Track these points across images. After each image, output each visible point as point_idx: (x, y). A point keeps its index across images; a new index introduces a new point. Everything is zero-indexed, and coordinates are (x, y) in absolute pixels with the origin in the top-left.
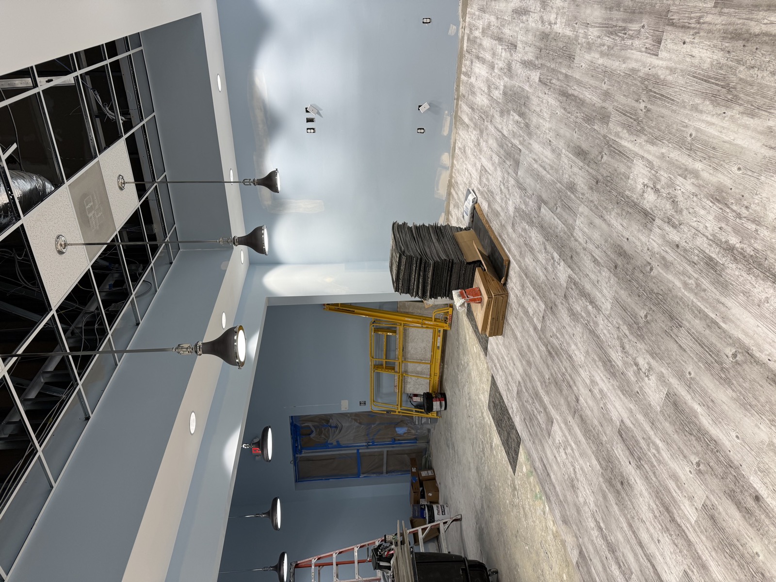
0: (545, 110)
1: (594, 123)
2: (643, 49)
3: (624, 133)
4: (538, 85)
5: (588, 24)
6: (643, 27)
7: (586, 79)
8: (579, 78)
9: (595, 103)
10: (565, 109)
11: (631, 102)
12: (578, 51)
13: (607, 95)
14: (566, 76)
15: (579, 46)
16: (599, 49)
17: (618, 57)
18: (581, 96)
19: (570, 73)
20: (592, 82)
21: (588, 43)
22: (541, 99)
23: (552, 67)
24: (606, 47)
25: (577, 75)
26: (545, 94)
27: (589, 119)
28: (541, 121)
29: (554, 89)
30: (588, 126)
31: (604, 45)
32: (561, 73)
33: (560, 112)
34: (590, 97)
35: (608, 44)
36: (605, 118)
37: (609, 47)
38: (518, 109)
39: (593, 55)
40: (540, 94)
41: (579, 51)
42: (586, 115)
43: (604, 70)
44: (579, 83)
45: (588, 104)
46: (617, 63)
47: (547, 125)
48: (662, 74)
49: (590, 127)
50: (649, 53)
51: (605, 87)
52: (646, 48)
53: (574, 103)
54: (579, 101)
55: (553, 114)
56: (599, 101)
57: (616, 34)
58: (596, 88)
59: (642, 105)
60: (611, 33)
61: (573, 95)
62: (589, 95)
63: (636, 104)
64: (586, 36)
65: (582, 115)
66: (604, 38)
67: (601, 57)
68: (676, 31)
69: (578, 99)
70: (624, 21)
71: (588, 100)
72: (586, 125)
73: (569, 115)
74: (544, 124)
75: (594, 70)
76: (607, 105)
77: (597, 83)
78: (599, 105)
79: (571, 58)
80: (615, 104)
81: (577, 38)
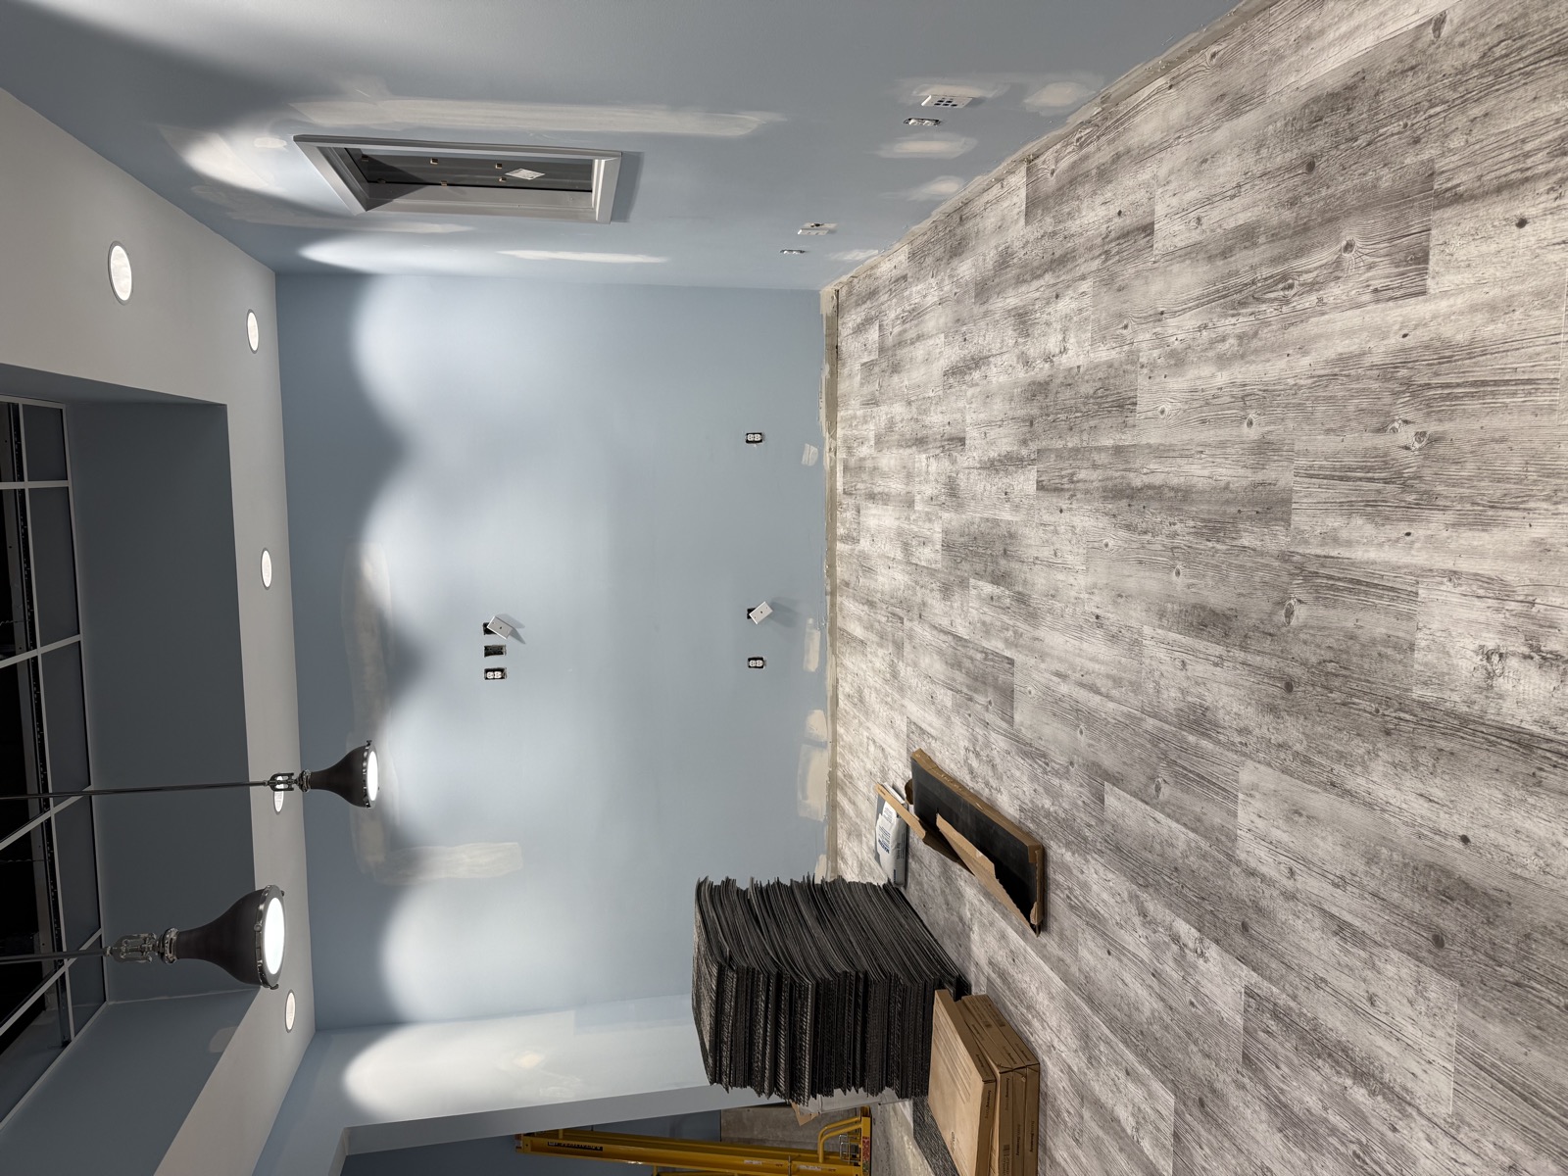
0: (1069, 548)
1: (1238, 532)
2: (1367, 297)
3: (1360, 527)
4: (1038, 498)
5: (1162, 313)
6: (1349, 247)
7: (1180, 437)
8: (1159, 441)
9: (1228, 483)
10: (1128, 527)
11: (1358, 441)
12: (1142, 381)
13: (1264, 450)
14: (1118, 450)
15: (1145, 371)
16: (1211, 354)
17: (1278, 349)
18: (1175, 481)
19: (1127, 439)
20: (1209, 435)
21: (1173, 354)
22: (1052, 528)
23: (1070, 445)
24: (1232, 341)
25: (1153, 437)
26: (1061, 511)
27: (1215, 528)
28: (1061, 576)
29: (1087, 492)
30: (1219, 546)
31: (1223, 339)
32: (1099, 449)
33: (1115, 539)
34: (1206, 473)
35: (1237, 331)
36: (1272, 507)
37: (1240, 337)
38: (989, 569)
39: (1192, 373)
40: (1047, 518)
41: (1146, 382)
42: (1203, 520)
43: (1241, 394)
44: (1161, 452)
45: (1203, 492)
46: (1282, 363)
47: (1082, 581)
48: (1458, 333)
49: (1224, 547)
50: (1391, 299)
51: (1252, 434)
52: (1376, 291)
53: (1156, 505)
54: (1172, 494)
55: (1094, 550)
56: (1242, 472)
57: (1258, 299)
58: (1222, 444)
59: (1406, 435)
60: (1243, 304)
61: (1150, 487)
62: (1204, 468)
63: (1381, 441)
64: (1160, 340)
65: (1191, 523)
66: (1219, 324)
67: (1220, 370)
68: (1478, 209)
69: (1166, 490)
70: (1275, 261)
71: (1201, 484)
72: (1210, 544)
73: (1148, 537)
74: (1071, 580)
75: (1205, 407)
76: (1273, 475)
77: (1225, 433)
78: (1245, 483)
79: (1124, 405)
80: (1302, 462)
81: (1132, 358)
